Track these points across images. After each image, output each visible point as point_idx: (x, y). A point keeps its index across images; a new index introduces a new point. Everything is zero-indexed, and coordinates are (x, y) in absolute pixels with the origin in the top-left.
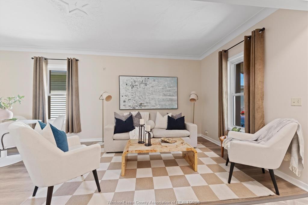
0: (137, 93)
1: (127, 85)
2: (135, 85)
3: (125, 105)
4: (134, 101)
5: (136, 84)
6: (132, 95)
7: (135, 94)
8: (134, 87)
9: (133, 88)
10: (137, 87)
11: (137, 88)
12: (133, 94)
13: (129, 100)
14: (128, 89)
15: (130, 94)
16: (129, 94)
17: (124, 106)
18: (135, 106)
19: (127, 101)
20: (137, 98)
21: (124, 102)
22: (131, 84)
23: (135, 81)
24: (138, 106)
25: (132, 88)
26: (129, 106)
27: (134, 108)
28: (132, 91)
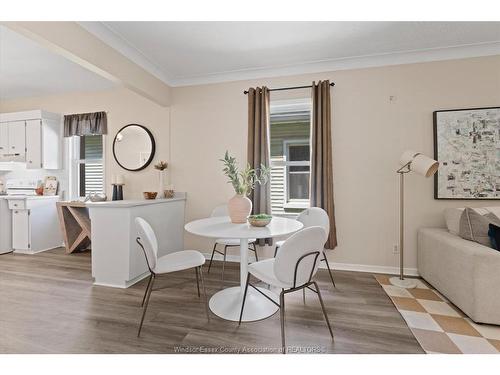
0: (489, 154)
1: (458, 133)
2: (485, 133)
3: (451, 187)
4: (479, 177)
5: (487, 130)
6: (476, 161)
7: (483, 156)
8: (480, 137)
9: (478, 141)
10: (491, 136)
11: (492, 140)
12: (476, 158)
13: (465, 173)
14: (463, 146)
15: (467, 157)
16: (465, 157)
17: (450, 190)
18: (484, 190)
19: (458, 175)
20: (490, 168)
21: (451, 178)
22: (471, 130)
23: (483, 122)
24: (494, 190)
25: (474, 142)
26: (465, 190)
27: (482, 196)
28: (476, 150)
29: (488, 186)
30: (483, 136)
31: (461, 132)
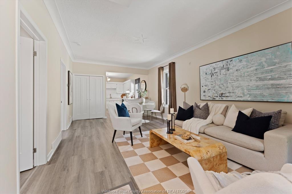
0: (216, 82)
1: (206, 74)
3: (205, 95)
4: (213, 91)
5: (215, 71)
6: (212, 85)
7: (214, 82)
8: (213, 75)
9: (212, 76)
10: (217, 74)
11: (217, 76)
13: (209, 90)
14: (208, 79)
15: (210, 83)
16: (208, 83)
17: (204, 97)
18: (215, 96)
19: (206, 90)
20: (217, 87)
21: (204, 92)
22: (210, 72)
23: (214, 68)
24: (219, 96)
25: (211, 77)
26: (209, 96)
27: (214, 99)
28: (212, 80)
29: (216, 95)
30: (214, 74)
31: (207, 74)
